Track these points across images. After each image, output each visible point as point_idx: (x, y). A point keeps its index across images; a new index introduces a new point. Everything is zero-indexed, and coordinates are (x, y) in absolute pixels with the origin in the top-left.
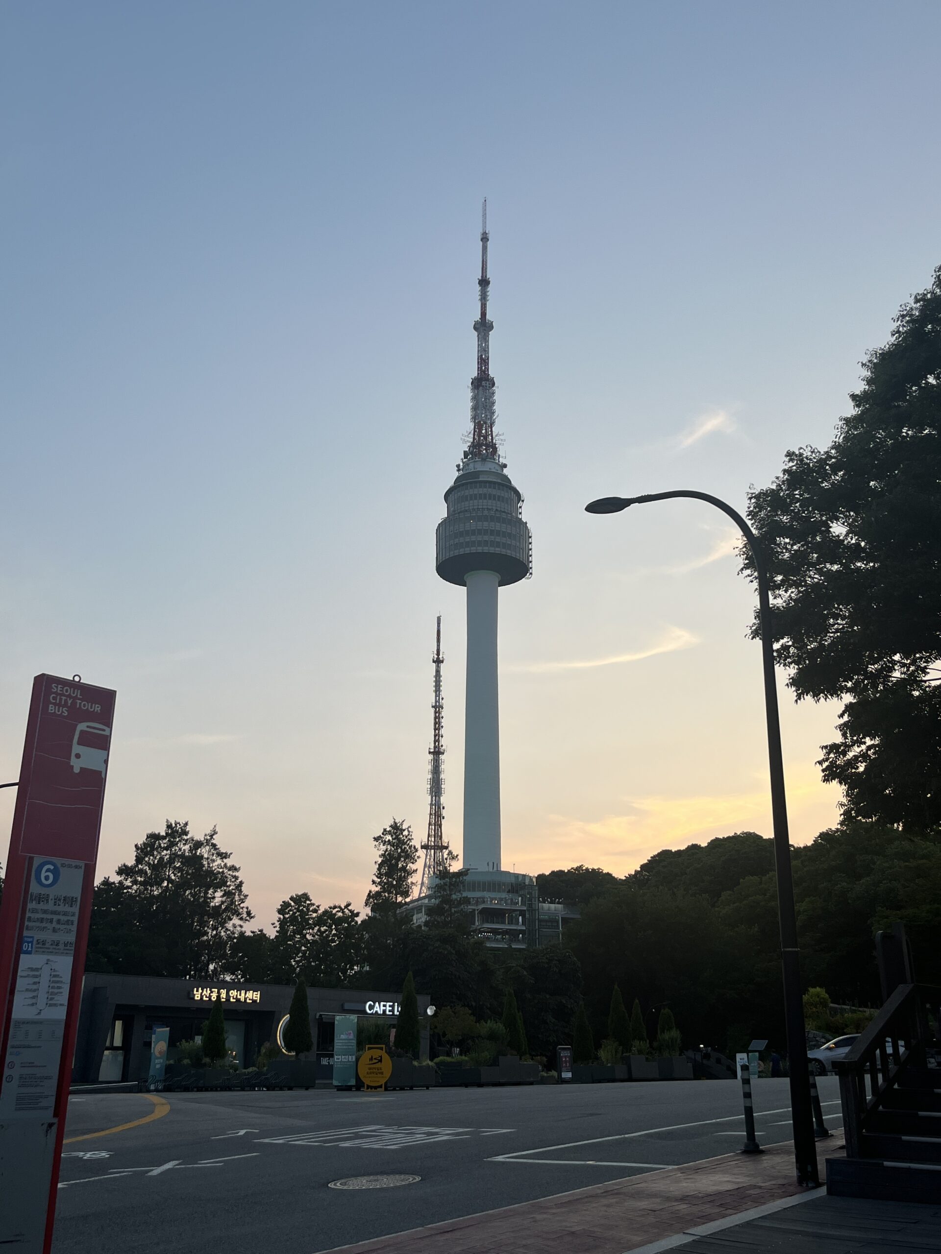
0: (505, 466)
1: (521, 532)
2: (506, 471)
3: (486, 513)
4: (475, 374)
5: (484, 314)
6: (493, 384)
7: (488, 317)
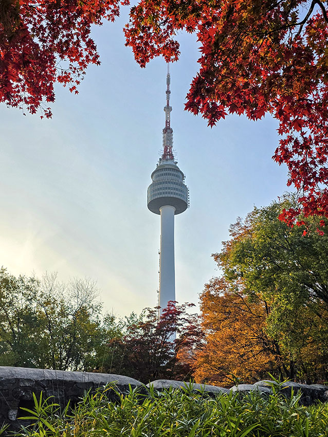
1: (184, 190)
2: (177, 165)
6: (172, 132)
7: (170, 105)
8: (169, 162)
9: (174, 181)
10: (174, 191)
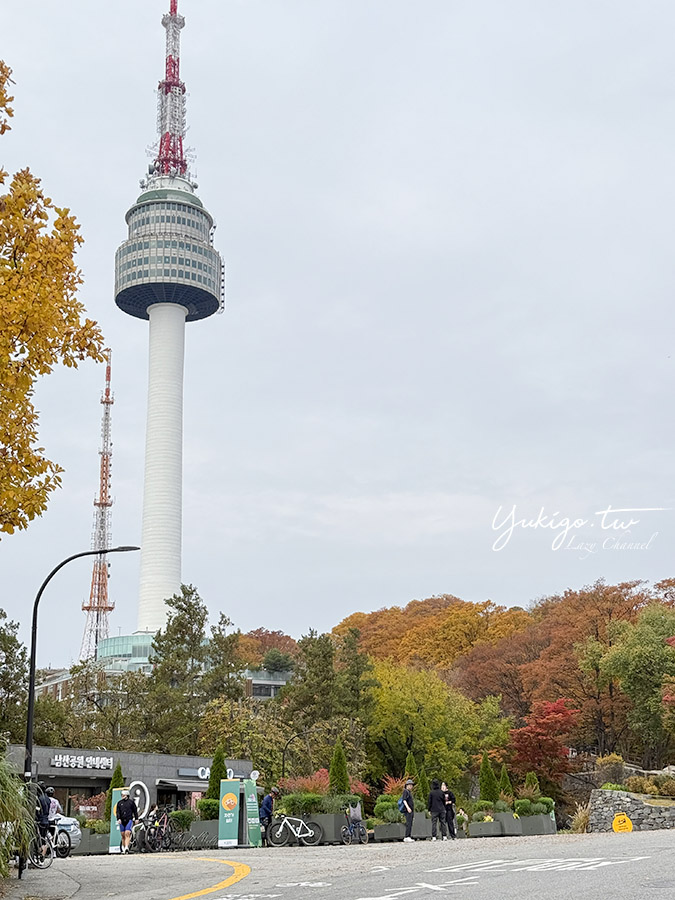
3: (174, 238)
4: (163, 77)
6: (184, 91)
8: (178, 185)
9: (195, 243)
10: (195, 271)
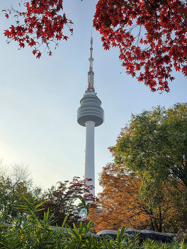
0: (97, 94)
1: (101, 111)
2: (97, 95)
5: (91, 57)
7: (92, 57)
